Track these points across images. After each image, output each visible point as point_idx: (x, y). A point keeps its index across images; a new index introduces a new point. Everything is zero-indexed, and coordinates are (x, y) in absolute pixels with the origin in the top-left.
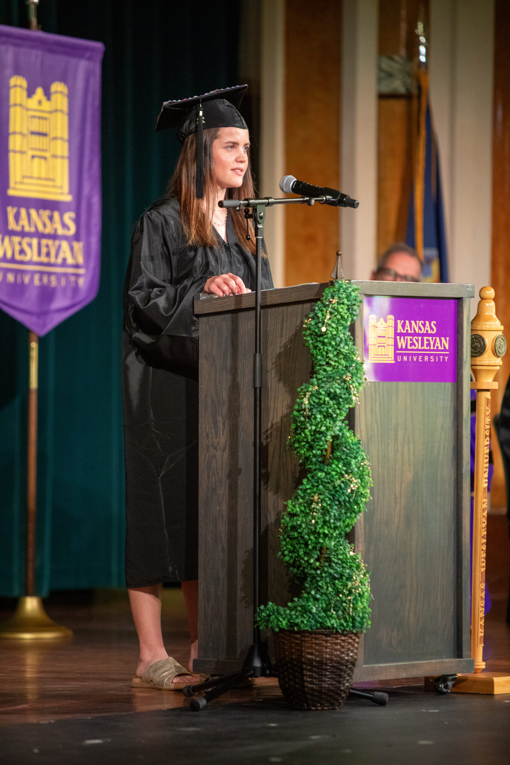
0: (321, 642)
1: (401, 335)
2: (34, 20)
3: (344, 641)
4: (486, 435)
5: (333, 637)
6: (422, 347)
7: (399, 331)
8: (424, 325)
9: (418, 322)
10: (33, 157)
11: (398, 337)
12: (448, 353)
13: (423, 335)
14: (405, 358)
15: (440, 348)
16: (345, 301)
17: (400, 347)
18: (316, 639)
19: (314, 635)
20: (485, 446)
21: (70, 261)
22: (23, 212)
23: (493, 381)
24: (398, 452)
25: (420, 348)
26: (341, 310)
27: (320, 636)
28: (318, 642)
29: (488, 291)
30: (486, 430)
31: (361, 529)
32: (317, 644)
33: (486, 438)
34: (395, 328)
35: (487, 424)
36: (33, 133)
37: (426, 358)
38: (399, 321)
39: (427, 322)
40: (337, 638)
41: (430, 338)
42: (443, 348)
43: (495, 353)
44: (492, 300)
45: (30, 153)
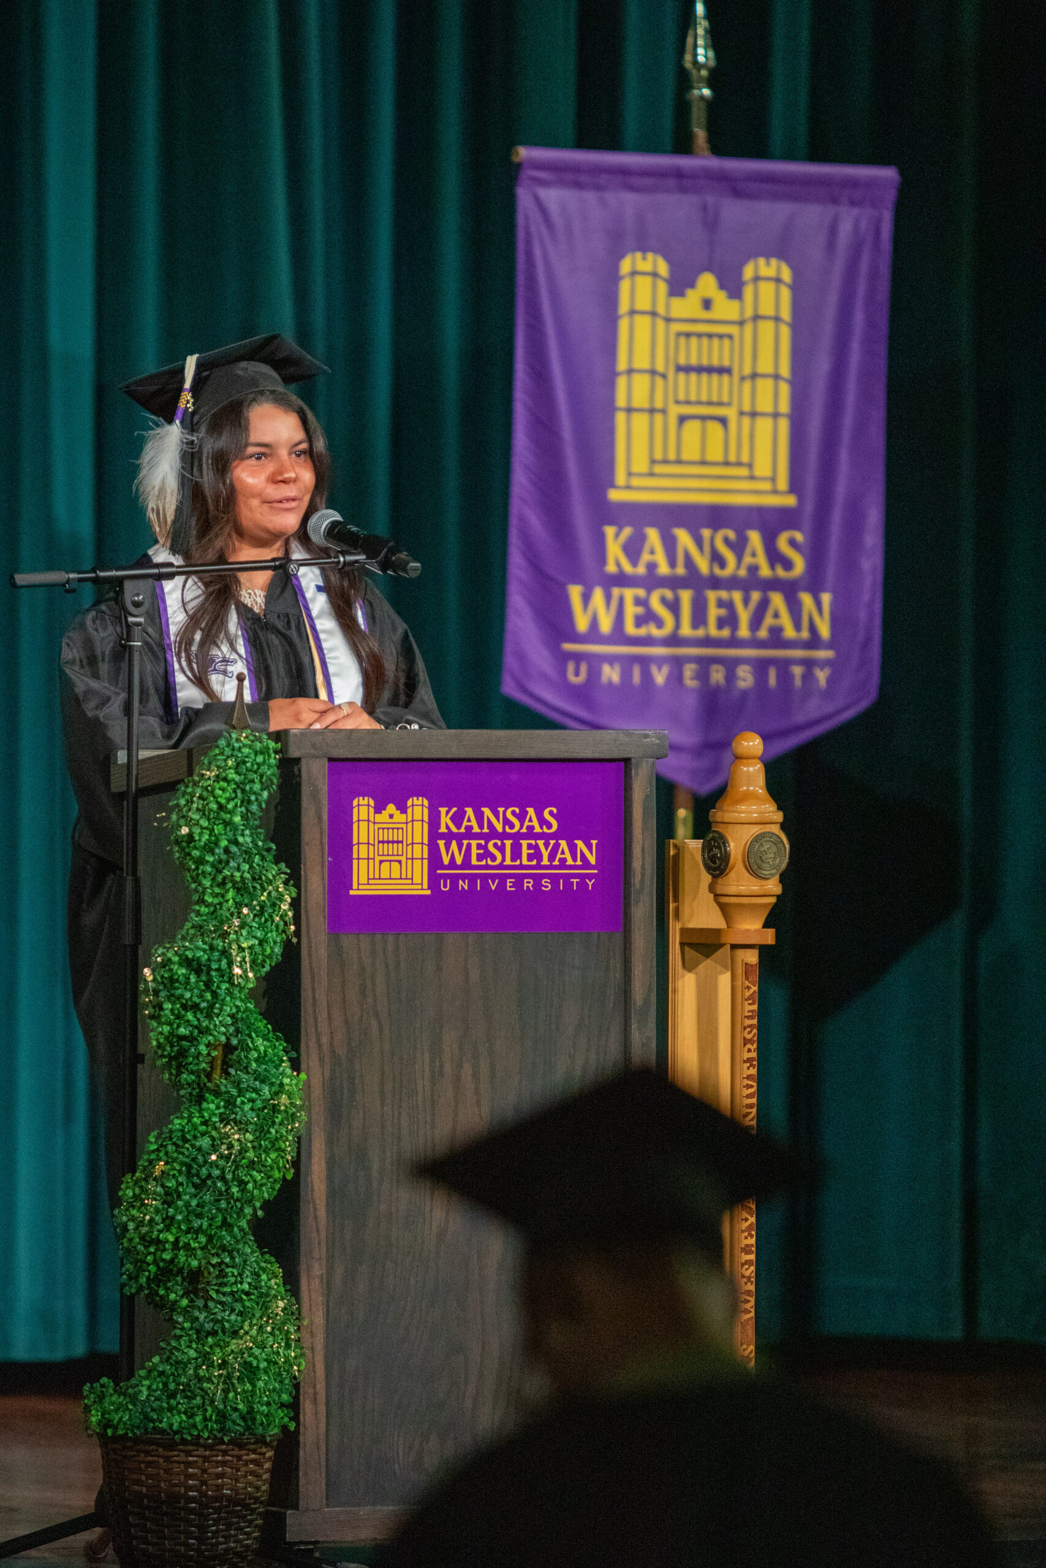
0: (155, 1459)
1: (449, 837)
2: (700, 135)
3: (206, 1459)
4: (744, 1038)
5: (180, 1451)
6: (513, 860)
7: (443, 829)
8: (522, 817)
9: (501, 810)
10: (682, 419)
11: (441, 843)
12: (596, 871)
13: (517, 837)
14: (463, 885)
15: (570, 862)
16: (232, 775)
17: (446, 861)
18: (148, 1453)
19: (141, 1447)
20: (745, 1062)
21: (790, 632)
22: (653, 535)
23: (764, 927)
24: (441, 1073)
25: (508, 862)
26: (218, 792)
27: (154, 1447)
28: (150, 1458)
29: (745, 741)
30: (745, 1028)
31: (318, 1231)
32: (149, 1464)
33: (745, 1045)
34: (430, 824)
35: (746, 1017)
36: (687, 369)
37: (528, 884)
38: (443, 810)
39: (531, 811)
40: (189, 1454)
41: (541, 843)
42: (579, 863)
43: (754, 869)
44: (758, 760)
45: (675, 411)
